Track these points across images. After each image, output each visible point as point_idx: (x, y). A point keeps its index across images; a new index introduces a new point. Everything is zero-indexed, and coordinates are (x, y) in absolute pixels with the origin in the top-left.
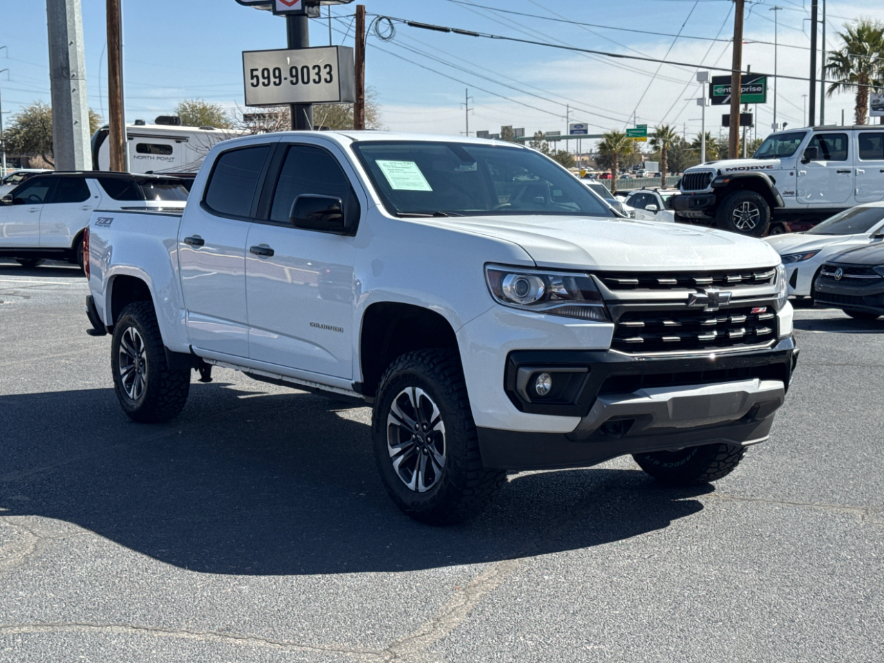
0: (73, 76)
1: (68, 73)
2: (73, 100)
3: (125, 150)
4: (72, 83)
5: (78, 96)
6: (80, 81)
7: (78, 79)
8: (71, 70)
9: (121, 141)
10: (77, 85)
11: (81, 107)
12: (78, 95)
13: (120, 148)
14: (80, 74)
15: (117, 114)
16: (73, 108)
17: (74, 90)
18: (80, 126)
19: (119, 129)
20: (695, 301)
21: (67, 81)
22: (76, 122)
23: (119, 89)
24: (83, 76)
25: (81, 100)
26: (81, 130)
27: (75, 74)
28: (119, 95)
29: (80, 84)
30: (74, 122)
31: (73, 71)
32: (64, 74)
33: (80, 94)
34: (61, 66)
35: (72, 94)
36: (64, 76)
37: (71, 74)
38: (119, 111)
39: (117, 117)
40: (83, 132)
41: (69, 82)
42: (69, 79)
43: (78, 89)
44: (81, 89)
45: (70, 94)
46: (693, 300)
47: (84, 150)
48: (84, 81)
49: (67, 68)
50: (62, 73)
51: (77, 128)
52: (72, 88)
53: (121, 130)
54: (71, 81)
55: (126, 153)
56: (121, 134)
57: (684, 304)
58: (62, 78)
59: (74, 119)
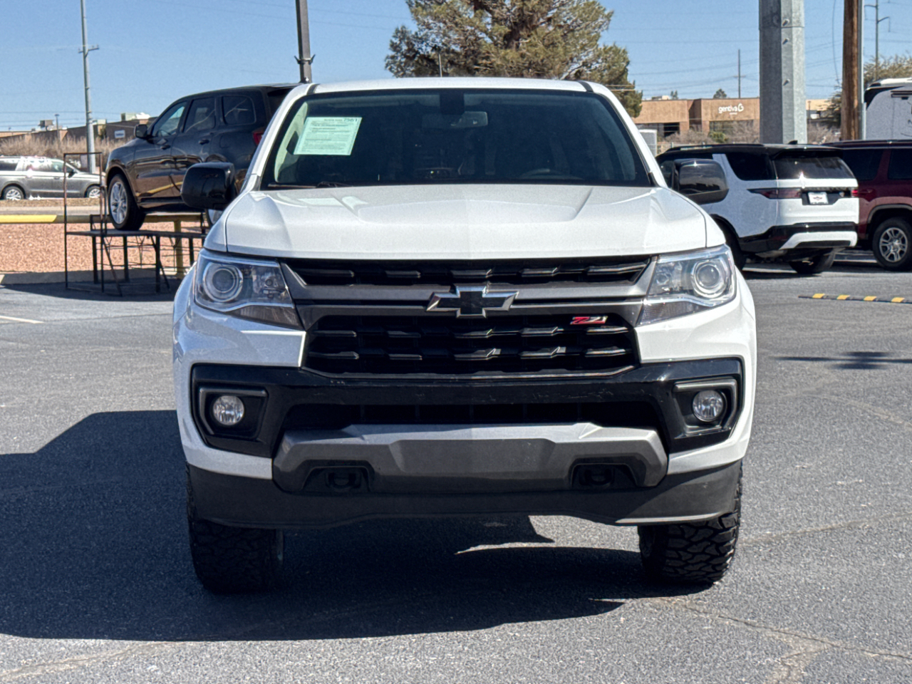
0: (786, 23)
1: (779, 20)
2: (783, 55)
3: (860, 114)
4: (784, 32)
5: (790, 49)
6: (794, 29)
7: (791, 27)
8: (782, 16)
9: (856, 103)
10: (790, 34)
11: (795, 62)
12: (791, 47)
13: (854, 112)
14: (794, 20)
15: (852, 67)
16: (783, 65)
17: (786, 41)
18: (792, 87)
19: (853, 86)
20: (436, 303)
21: (778, 30)
22: (787, 82)
23: (855, 34)
24: (798, 21)
25: (795, 53)
26: (792, 92)
27: (788, 20)
28: (855, 42)
29: (794, 32)
30: (783, 82)
31: (785, 17)
32: (775, 21)
33: (794, 45)
34: (771, 12)
35: (783, 46)
36: (775, 26)
37: (783, 22)
38: (854, 63)
39: (852, 71)
40: (795, 94)
41: (780, 32)
42: (780, 28)
43: (791, 39)
44: (795, 39)
45: (780, 46)
46: (434, 302)
47: (795, 117)
48: (800, 29)
49: (779, 13)
50: (772, 20)
51: (787, 89)
52: (783, 39)
53: (856, 88)
54: (783, 30)
55: (862, 117)
56: (856, 93)
57: (421, 307)
58: (772, 27)
59: (784, 78)
